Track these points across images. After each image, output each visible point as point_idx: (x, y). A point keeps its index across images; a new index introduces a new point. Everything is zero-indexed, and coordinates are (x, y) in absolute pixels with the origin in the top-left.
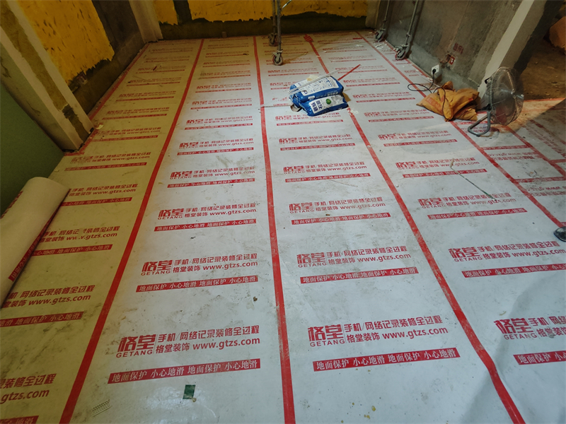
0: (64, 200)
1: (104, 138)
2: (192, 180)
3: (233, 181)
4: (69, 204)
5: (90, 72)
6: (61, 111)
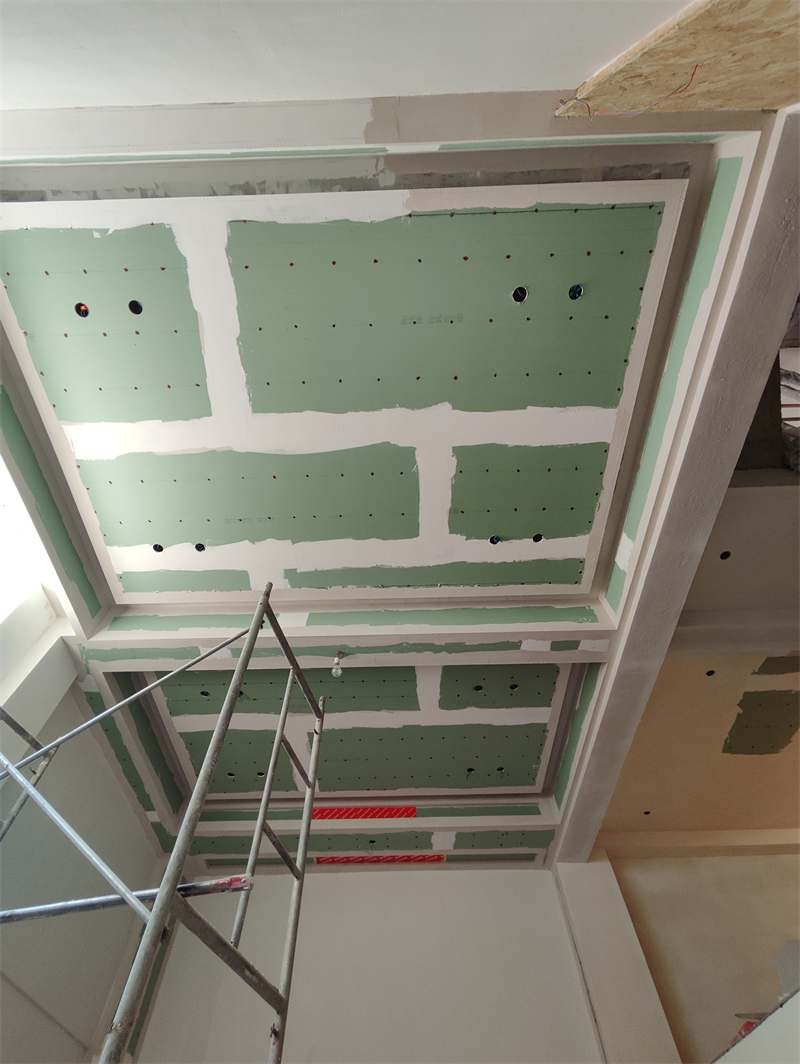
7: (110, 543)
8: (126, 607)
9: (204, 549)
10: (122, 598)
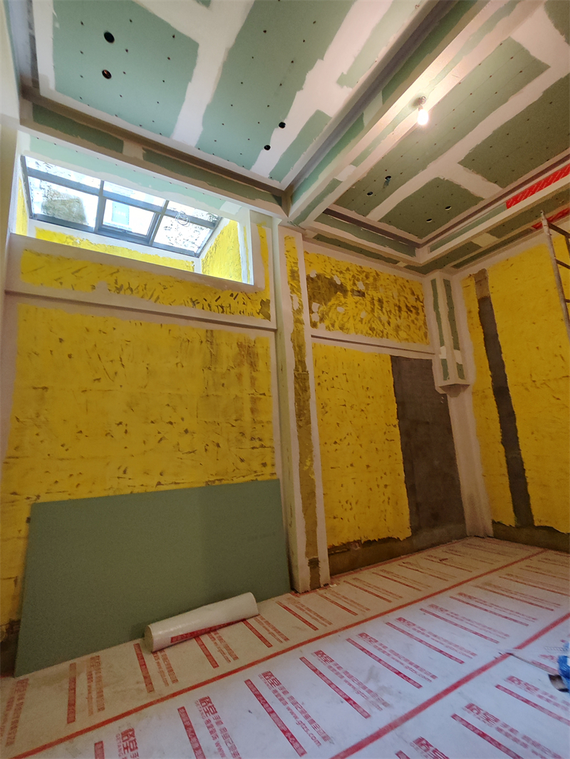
0: (248, 619)
1: (325, 595)
2: (322, 667)
3: (348, 699)
4: (247, 624)
5: (369, 543)
6: (307, 559)
7: (249, 168)
8: (291, 187)
9: (284, 124)
10: (282, 185)
